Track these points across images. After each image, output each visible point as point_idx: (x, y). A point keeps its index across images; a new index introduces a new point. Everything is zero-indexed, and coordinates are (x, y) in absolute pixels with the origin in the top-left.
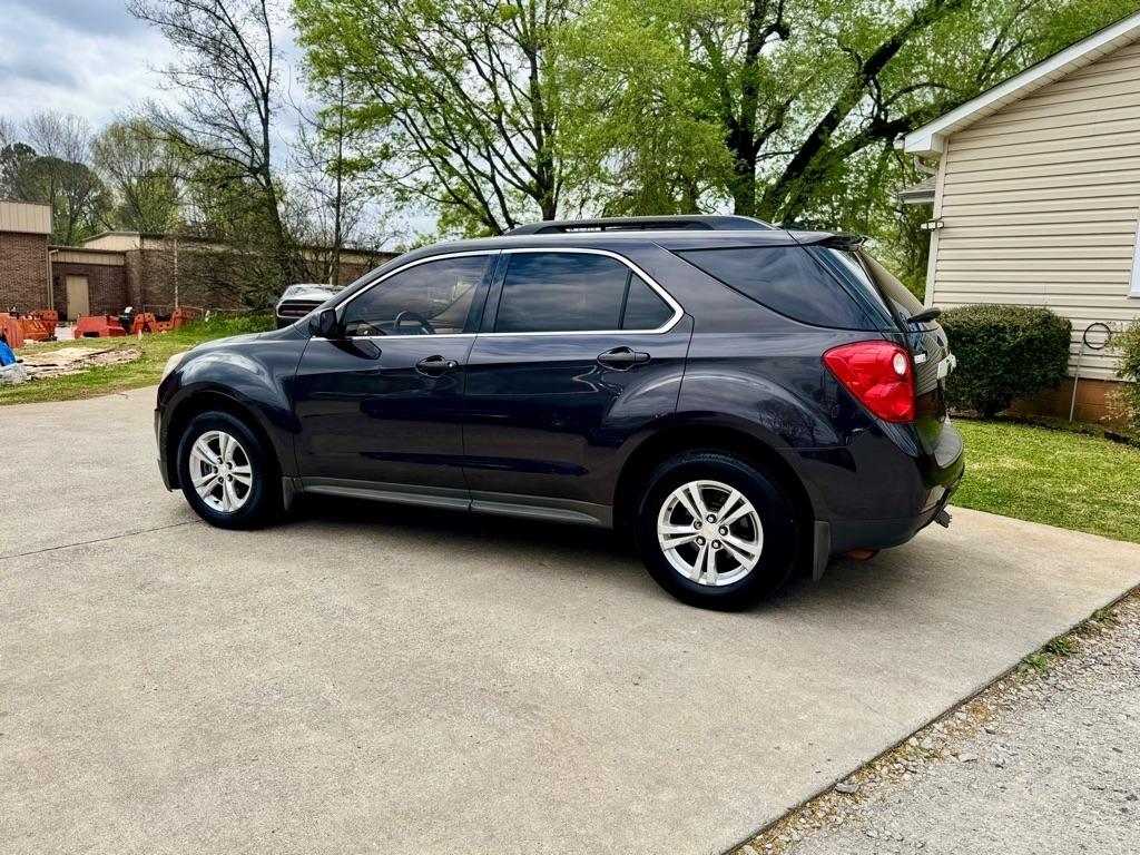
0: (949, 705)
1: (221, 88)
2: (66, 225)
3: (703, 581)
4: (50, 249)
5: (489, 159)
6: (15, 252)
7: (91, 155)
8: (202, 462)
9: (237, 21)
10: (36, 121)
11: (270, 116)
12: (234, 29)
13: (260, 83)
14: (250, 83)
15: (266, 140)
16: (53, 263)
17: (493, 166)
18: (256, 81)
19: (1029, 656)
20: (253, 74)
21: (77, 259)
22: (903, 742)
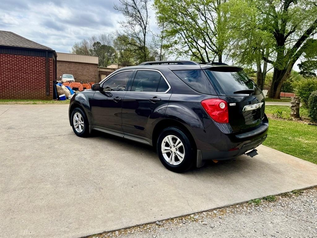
0: (213, 208)
1: (133, 27)
2: (107, 62)
3: (171, 163)
4: (98, 68)
5: (205, 43)
6: (90, 68)
7: (113, 44)
8: (76, 120)
9: (139, 9)
10: (101, 36)
11: (146, 34)
12: (139, 11)
13: (144, 25)
14: (142, 25)
15: (145, 40)
16: (99, 71)
17: (205, 45)
18: (143, 24)
19: (255, 199)
20: (142, 22)
21: (104, 70)
22: (189, 215)
